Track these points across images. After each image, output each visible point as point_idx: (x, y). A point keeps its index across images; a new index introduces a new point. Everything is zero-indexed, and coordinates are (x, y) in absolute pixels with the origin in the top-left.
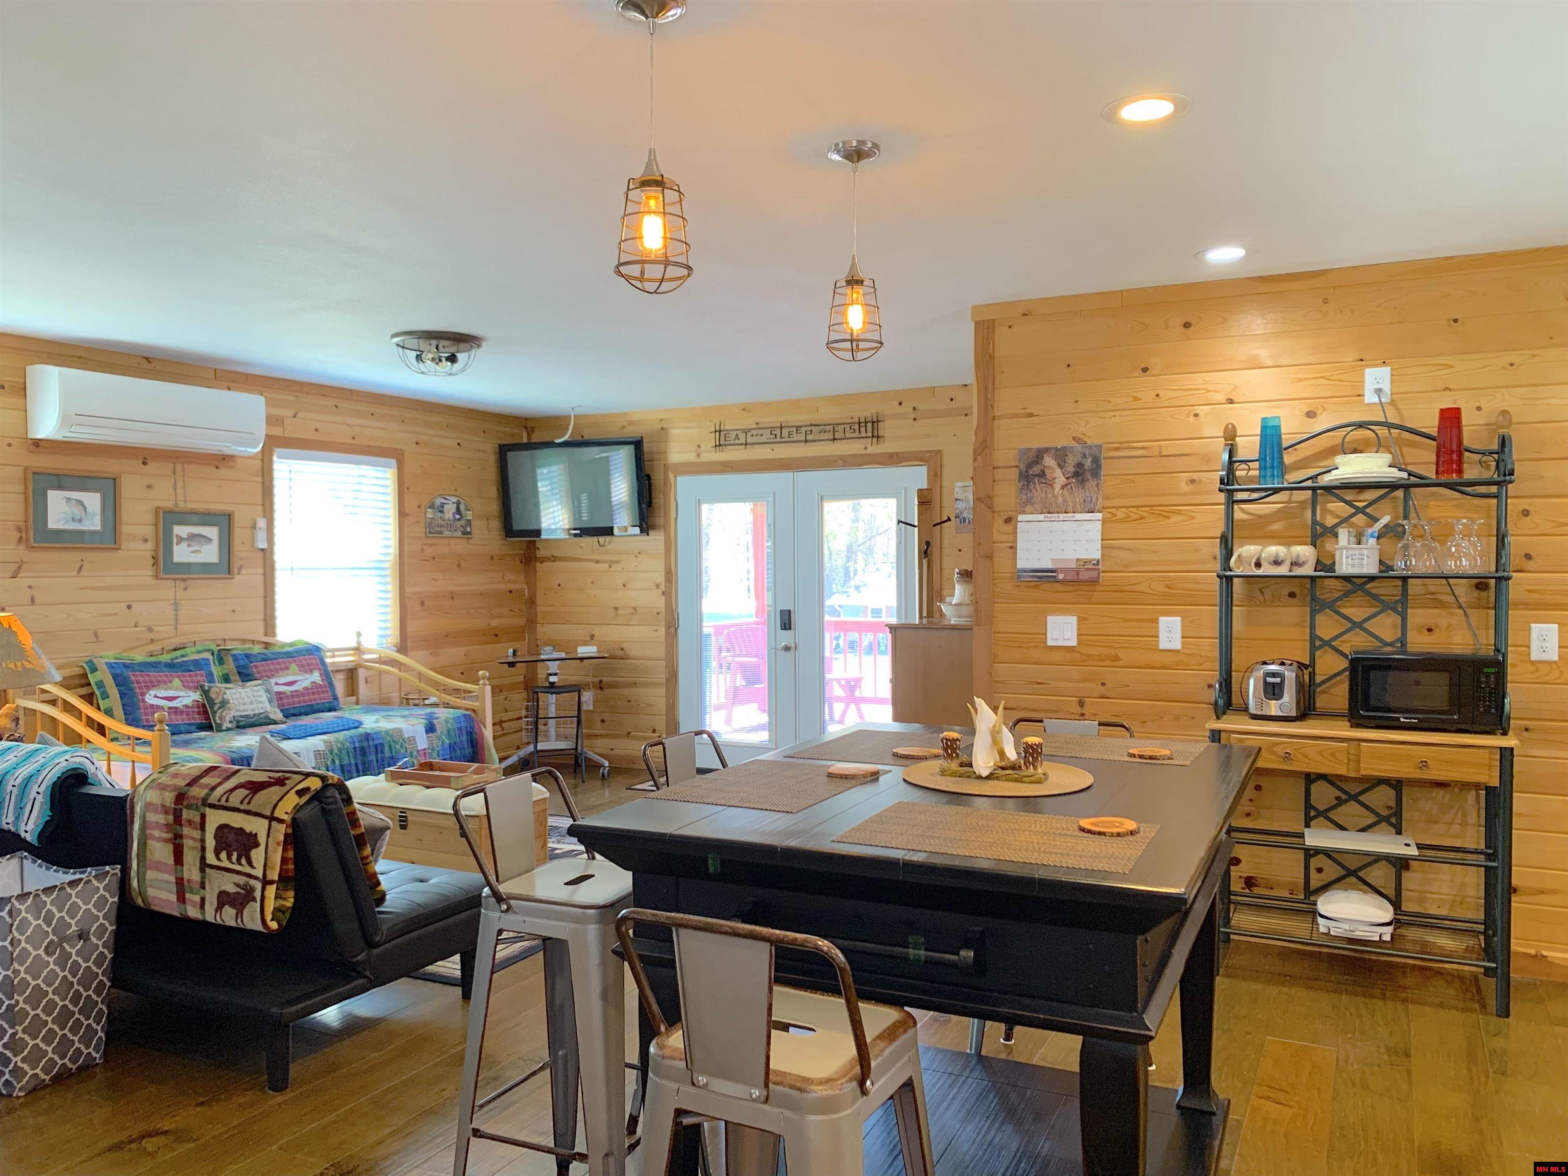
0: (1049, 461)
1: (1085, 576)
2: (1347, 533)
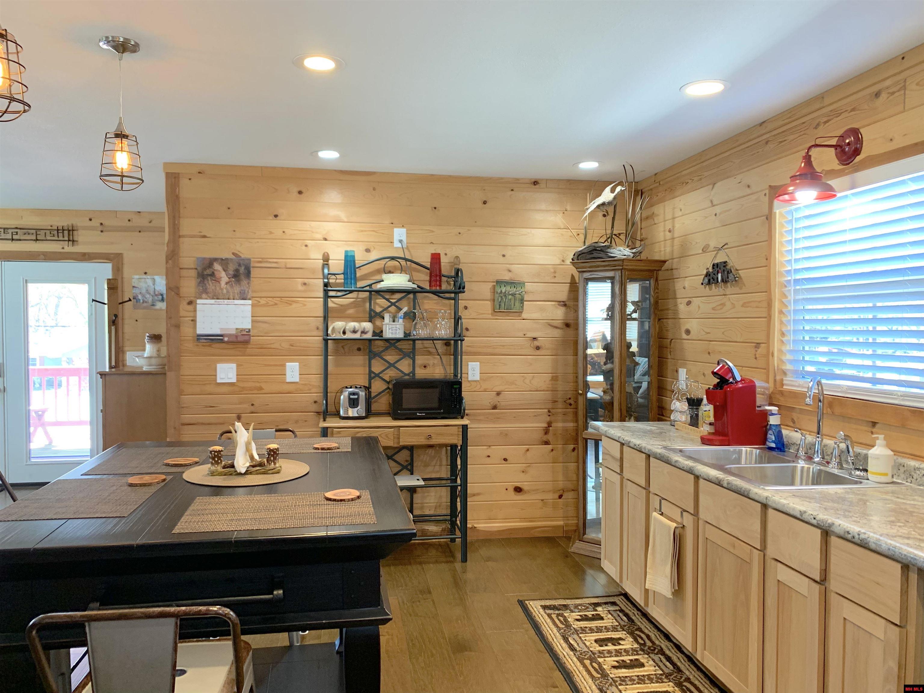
0: (217, 267)
1: (240, 339)
2: (388, 316)
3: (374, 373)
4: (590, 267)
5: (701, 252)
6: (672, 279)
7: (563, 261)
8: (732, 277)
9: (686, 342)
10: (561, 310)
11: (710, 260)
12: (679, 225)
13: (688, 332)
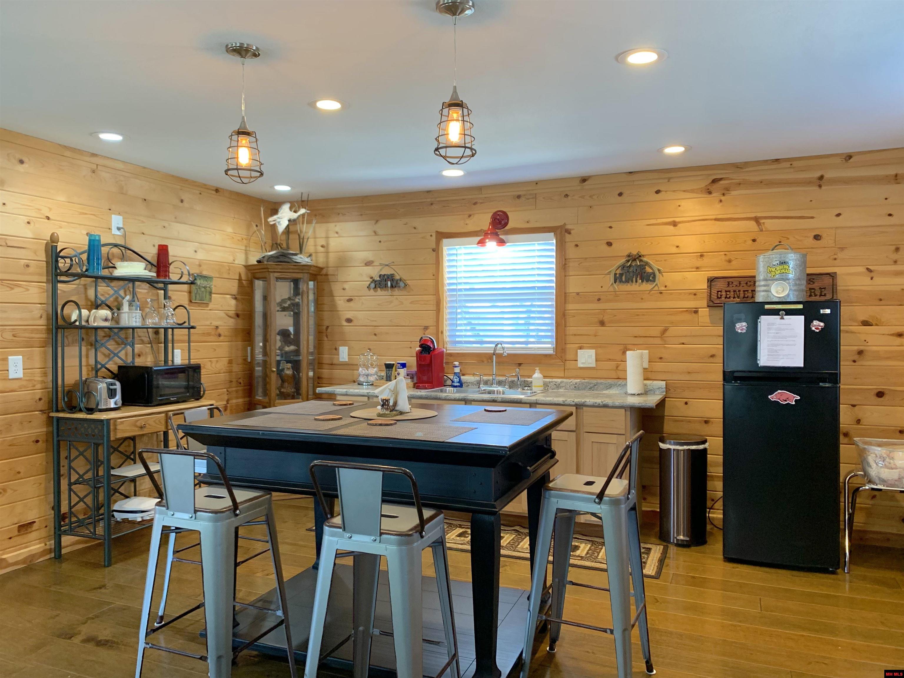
3: (101, 364)
4: (282, 269)
5: (364, 265)
6: (328, 281)
7: (234, 260)
8: (402, 284)
9: (348, 328)
10: (233, 302)
11: (375, 272)
12: (335, 243)
13: (349, 320)
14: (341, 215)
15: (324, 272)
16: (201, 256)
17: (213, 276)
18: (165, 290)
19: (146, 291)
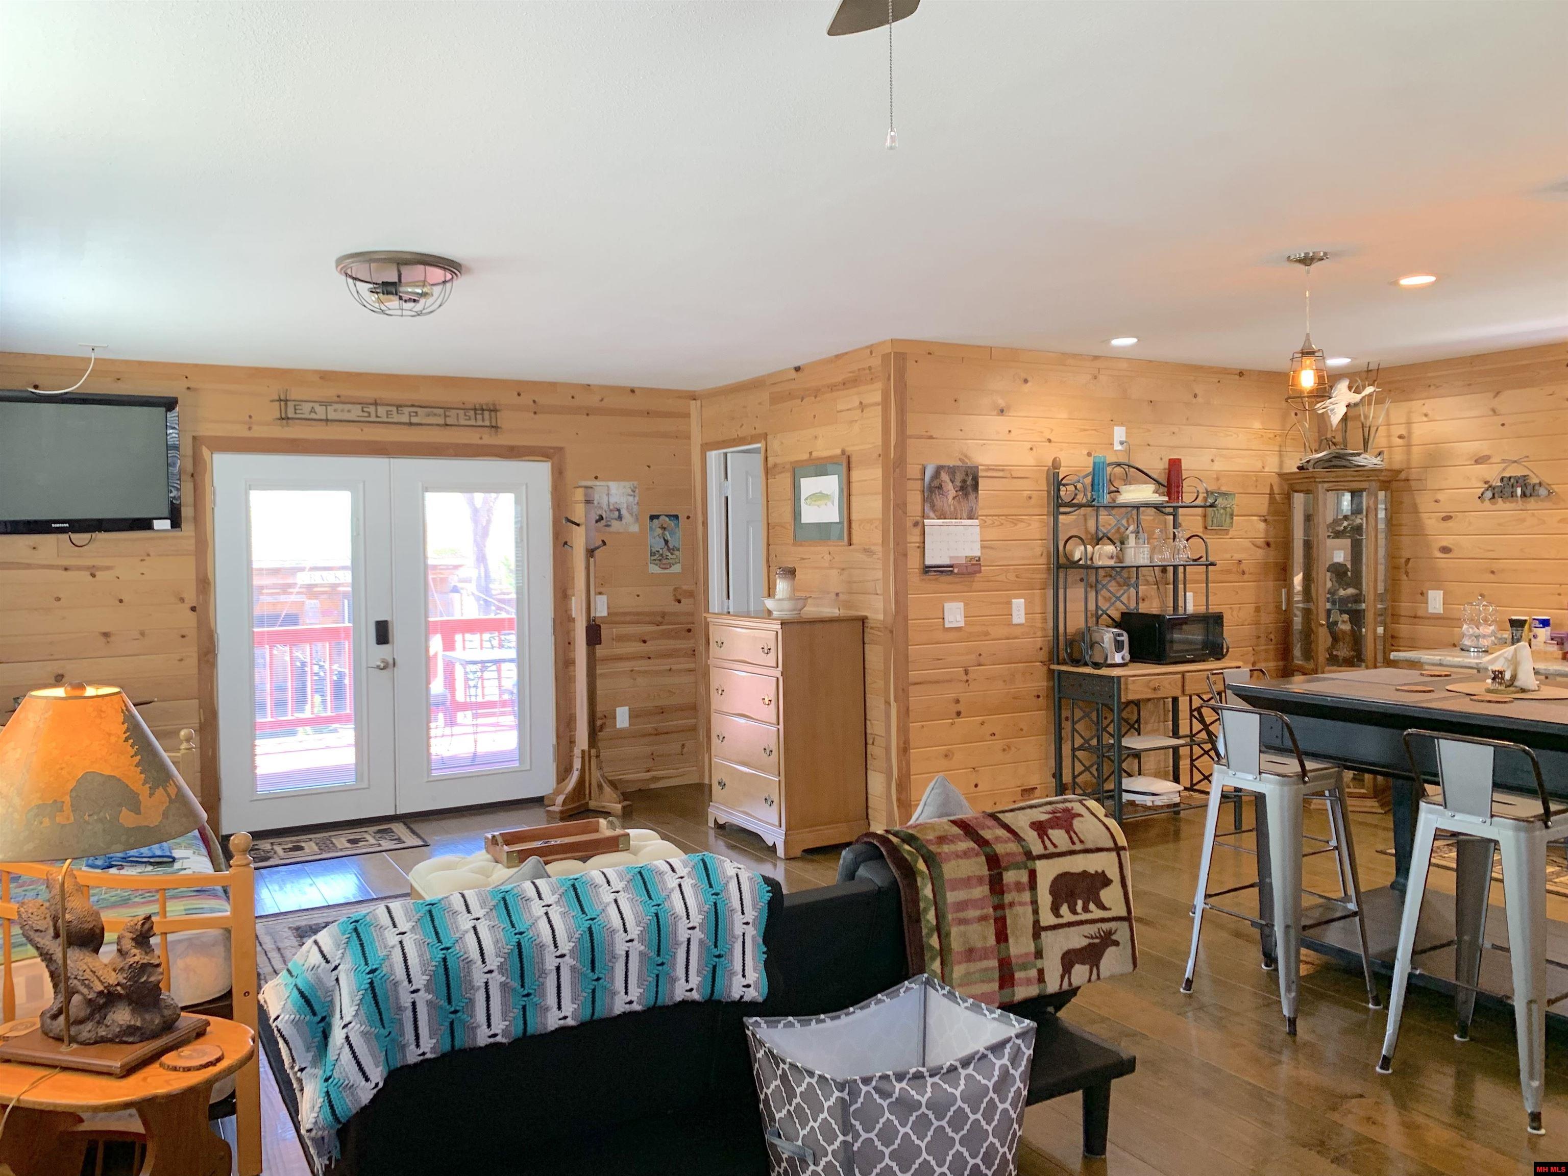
0: (945, 477)
1: (970, 569)
3: (1102, 610)
4: (1337, 477)
6: (1410, 490)
7: (1264, 467)
8: (1542, 492)
9: (1443, 562)
10: (1262, 525)
11: (1493, 473)
12: (1422, 431)
13: (1445, 550)
14: (1432, 387)
15: (1403, 476)
16: (1218, 466)
17: (1236, 491)
18: (1175, 516)
19: (1152, 518)
